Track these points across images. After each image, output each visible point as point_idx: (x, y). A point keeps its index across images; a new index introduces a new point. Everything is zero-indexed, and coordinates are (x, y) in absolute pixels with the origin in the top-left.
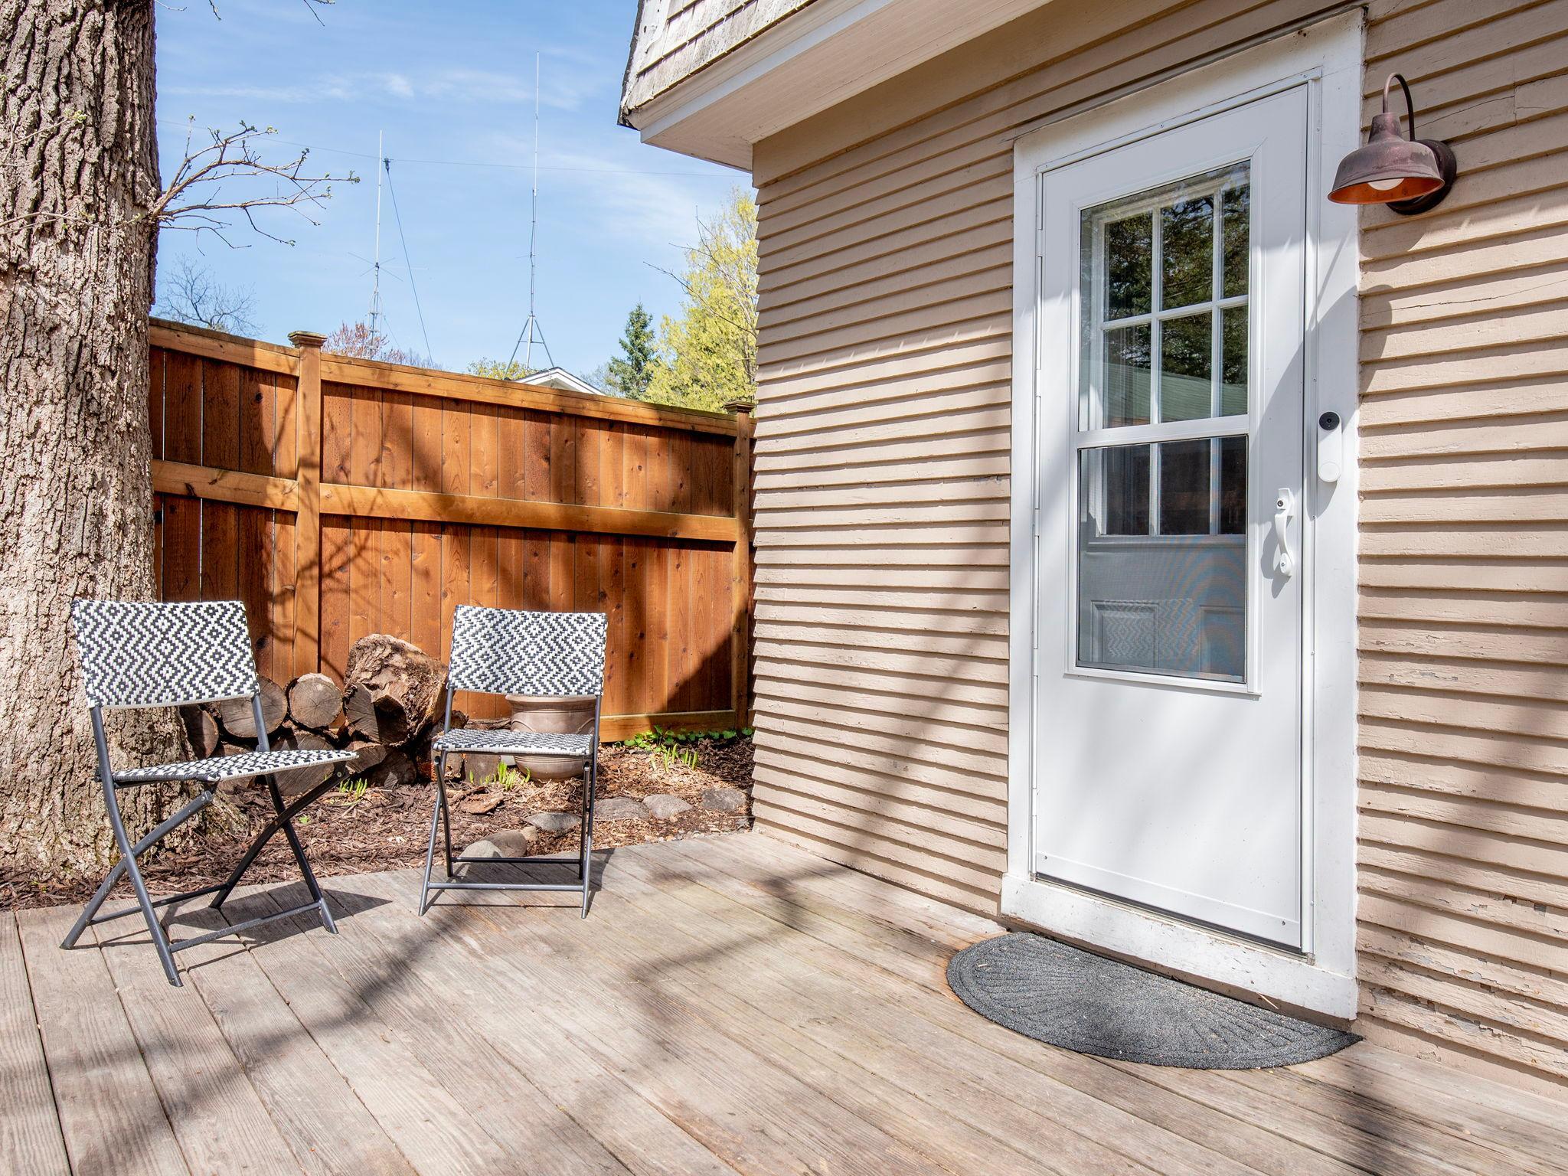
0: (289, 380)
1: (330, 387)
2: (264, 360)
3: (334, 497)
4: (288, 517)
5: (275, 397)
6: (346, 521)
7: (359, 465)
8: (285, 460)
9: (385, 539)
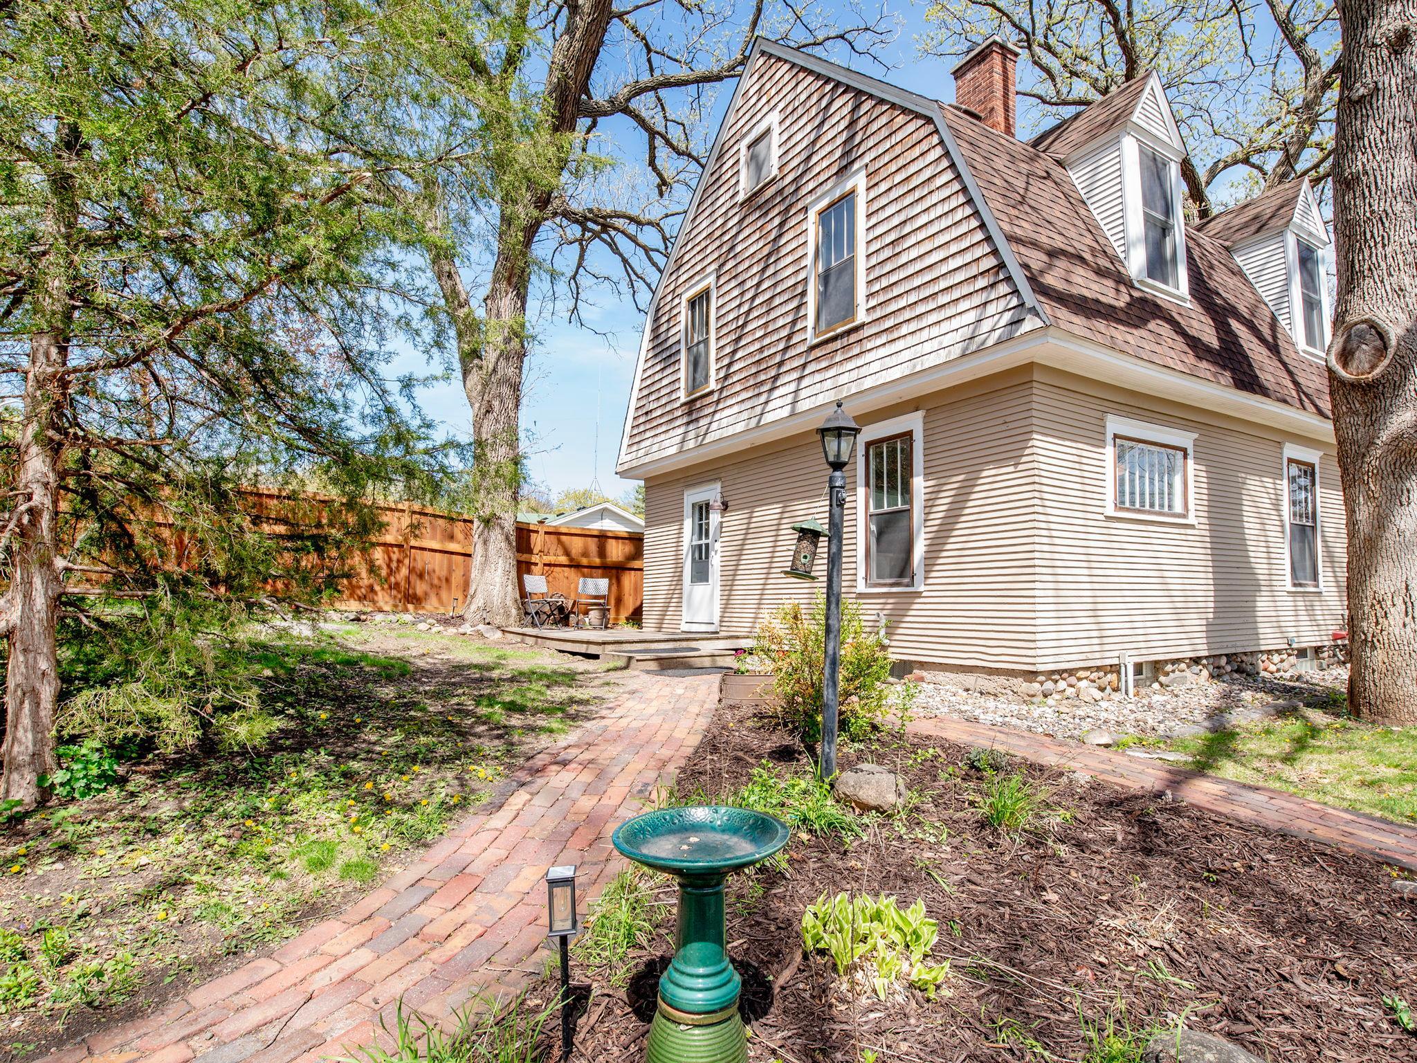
0: (537, 532)
1: (546, 533)
2: (532, 528)
3: (547, 559)
4: (536, 564)
5: (533, 536)
6: (549, 565)
7: (552, 552)
8: (535, 551)
9: (558, 569)
